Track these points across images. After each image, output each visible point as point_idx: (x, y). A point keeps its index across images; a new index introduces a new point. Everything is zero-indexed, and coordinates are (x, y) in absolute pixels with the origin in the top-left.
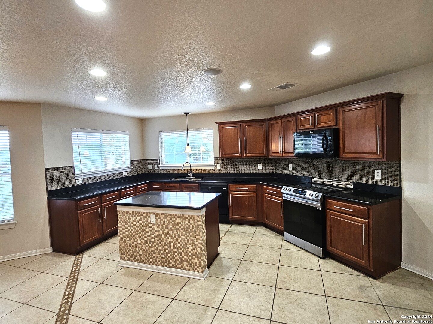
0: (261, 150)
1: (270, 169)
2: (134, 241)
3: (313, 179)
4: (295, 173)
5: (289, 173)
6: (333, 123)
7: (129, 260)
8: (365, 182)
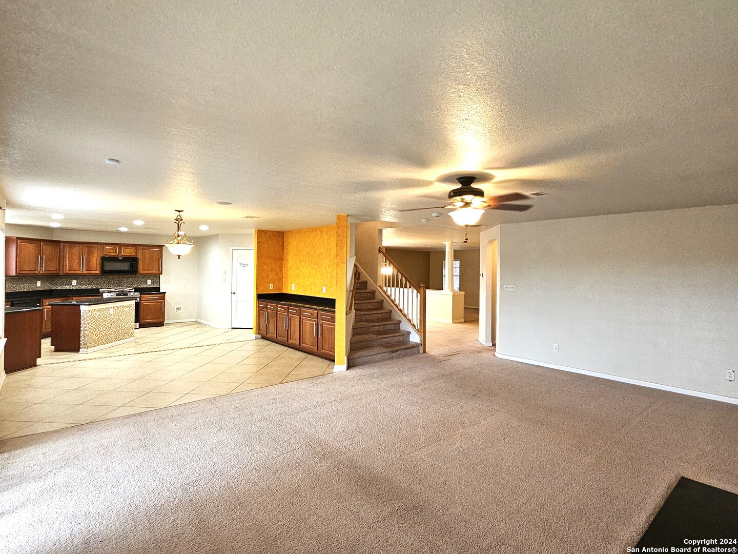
0: (55, 267)
1: (48, 286)
2: (99, 330)
3: (100, 290)
4: (79, 287)
5: (73, 288)
6: (134, 254)
7: (94, 346)
8: (141, 287)
